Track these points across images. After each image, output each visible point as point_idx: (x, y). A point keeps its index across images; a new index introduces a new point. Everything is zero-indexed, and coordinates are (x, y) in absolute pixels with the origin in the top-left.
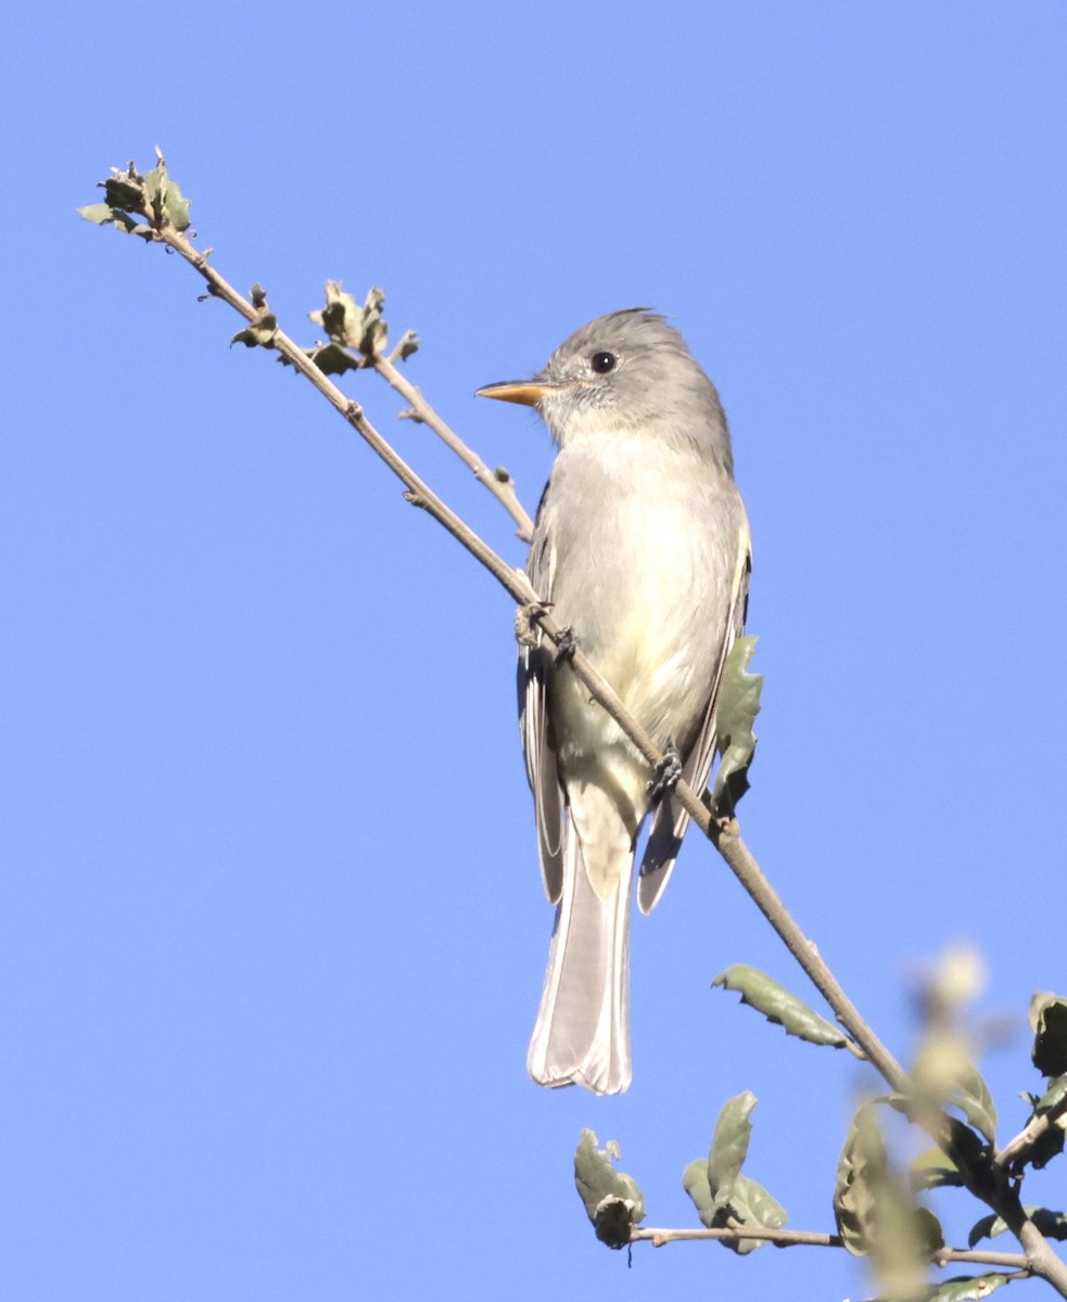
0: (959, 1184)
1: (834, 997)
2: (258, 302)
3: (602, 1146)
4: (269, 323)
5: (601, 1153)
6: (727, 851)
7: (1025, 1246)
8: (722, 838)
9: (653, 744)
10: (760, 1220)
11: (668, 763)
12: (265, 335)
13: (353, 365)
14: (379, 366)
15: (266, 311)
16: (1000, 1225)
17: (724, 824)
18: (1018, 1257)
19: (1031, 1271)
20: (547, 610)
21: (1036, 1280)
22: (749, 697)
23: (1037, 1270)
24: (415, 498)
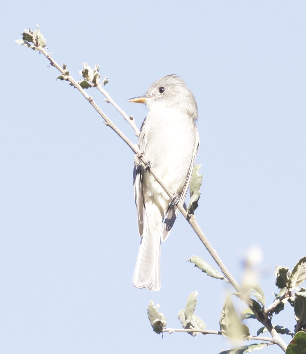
0: (254, 318)
1: (221, 265)
2: (64, 68)
3: (155, 305)
4: (67, 74)
5: (155, 307)
6: (192, 223)
7: (272, 335)
8: (190, 220)
10: (199, 327)
11: (175, 198)
12: (66, 77)
13: (90, 86)
14: (98, 87)
15: (66, 70)
16: (265, 330)
17: (191, 216)
18: (271, 339)
19: (274, 343)
20: (143, 155)
21: (275, 345)
22: (199, 181)
23: (276, 342)
24: (107, 123)
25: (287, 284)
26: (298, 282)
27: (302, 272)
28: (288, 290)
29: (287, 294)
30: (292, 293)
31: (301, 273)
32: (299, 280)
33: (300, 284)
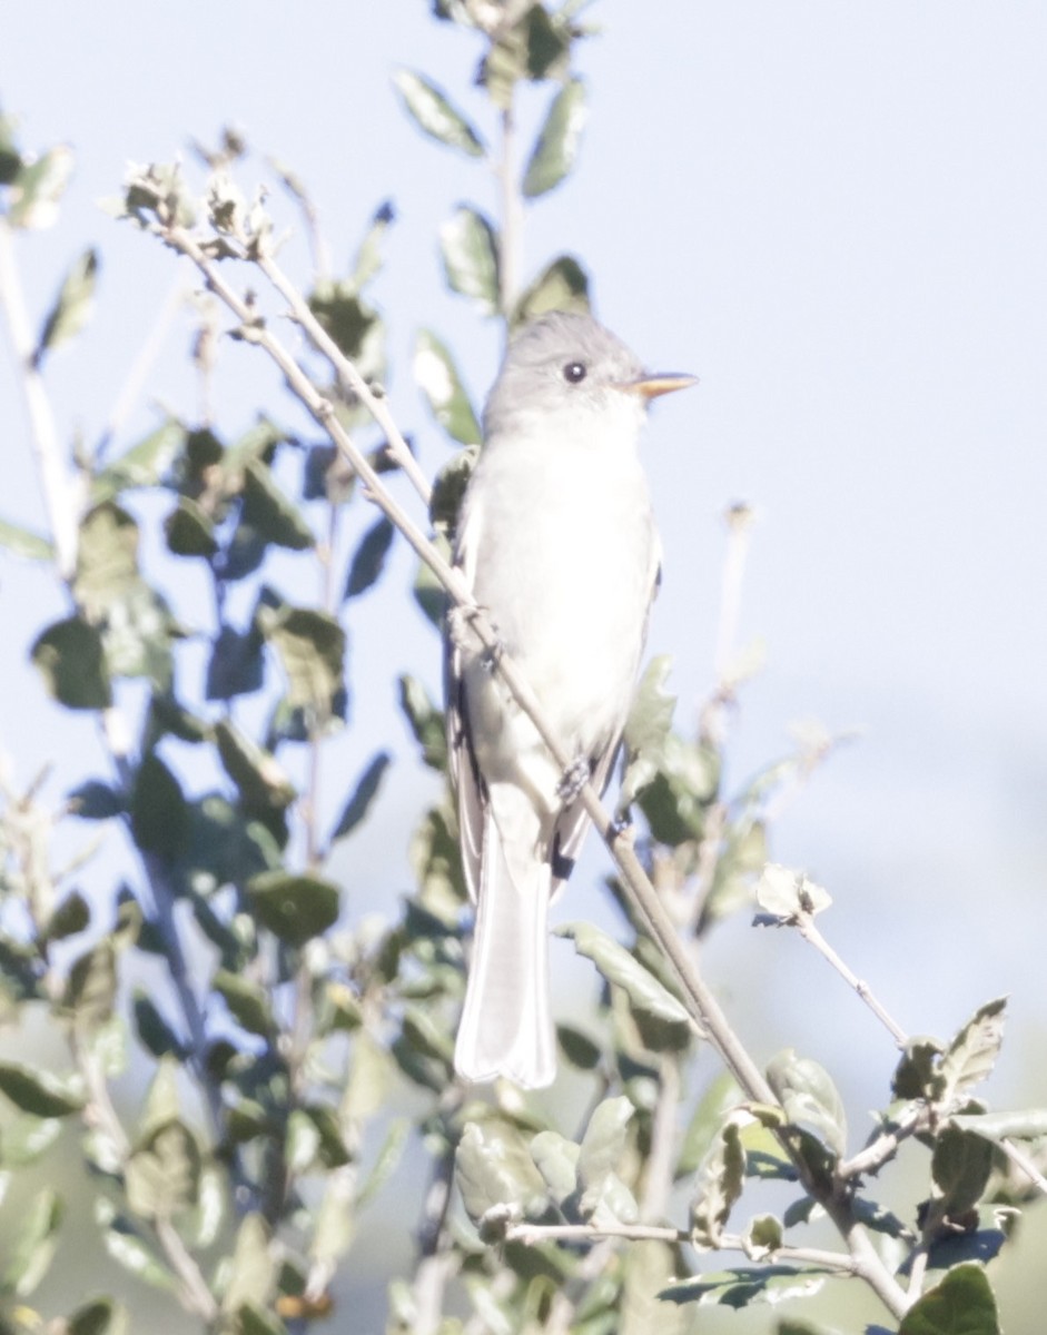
1: (703, 1001)
2: (249, 300)
4: (259, 323)
6: (622, 854)
7: (850, 1249)
8: (618, 842)
9: (567, 749)
10: (612, 1209)
11: (577, 768)
12: (253, 333)
13: (234, 255)
14: (263, 262)
15: (254, 313)
16: (818, 1212)
17: (622, 829)
18: (842, 1258)
19: (855, 1274)
20: (481, 612)
21: (858, 1282)
22: (661, 718)
23: (861, 1273)
24: (371, 495)
25: (928, 1090)
26: (963, 1080)
27: (981, 1048)
28: (930, 1107)
29: (922, 1122)
30: (938, 1118)
31: (976, 1051)
32: (967, 1072)
33: (969, 1085)
